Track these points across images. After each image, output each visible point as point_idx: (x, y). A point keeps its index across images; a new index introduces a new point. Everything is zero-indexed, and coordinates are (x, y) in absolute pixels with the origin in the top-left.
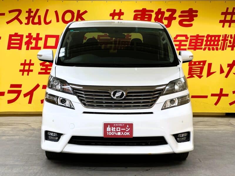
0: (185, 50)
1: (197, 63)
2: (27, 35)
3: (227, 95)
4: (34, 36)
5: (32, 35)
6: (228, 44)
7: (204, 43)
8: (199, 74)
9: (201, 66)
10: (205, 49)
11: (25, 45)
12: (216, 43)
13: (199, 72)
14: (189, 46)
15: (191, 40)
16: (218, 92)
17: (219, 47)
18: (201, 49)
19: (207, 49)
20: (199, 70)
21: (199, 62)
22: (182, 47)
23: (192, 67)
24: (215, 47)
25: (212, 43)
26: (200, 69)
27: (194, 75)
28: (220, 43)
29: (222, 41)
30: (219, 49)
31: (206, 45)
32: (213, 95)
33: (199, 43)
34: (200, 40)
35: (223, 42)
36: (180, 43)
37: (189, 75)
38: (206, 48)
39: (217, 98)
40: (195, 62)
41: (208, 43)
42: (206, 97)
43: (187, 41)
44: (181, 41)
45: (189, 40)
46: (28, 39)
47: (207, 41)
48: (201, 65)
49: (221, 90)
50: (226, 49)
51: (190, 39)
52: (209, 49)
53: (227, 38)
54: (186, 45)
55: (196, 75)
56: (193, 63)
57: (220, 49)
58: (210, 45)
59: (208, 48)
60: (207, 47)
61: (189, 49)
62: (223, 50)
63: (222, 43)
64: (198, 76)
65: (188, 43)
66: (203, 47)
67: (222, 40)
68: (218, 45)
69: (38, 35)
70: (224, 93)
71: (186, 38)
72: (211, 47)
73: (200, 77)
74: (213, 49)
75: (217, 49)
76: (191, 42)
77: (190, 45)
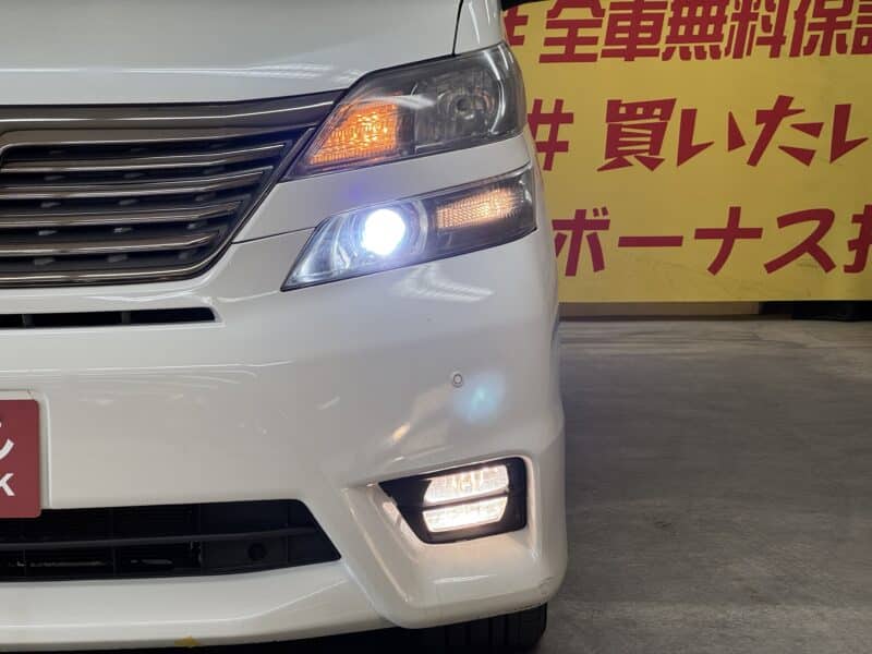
0: (592, 58)
1: (640, 111)
3: (755, 233)
6: (759, 33)
7: (666, 31)
8: (646, 155)
9: (657, 120)
10: (668, 55)
12: (711, 30)
13: (647, 147)
14: (606, 44)
15: (614, 19)
16: (723, 224)
17: (723, 45)
18: (655, 53)
19: (677, 53)
20: (648, 139)
21: (649, 107)
22: (579, 49)
23: (622, 126)
24: (707, 46)
25: (696, 30)
26: (650, 132)
27: (630, 158)
28: (726, 30)
29: (732, 20)
30: (723, 54)
31: (673, 38)
32: (702, 234)
33: (646, 29)
34: (648, 17)
35: (736, 23)
36: (572, 34)
37: (607, 157)
38: (674, 48)
39: (718, 244)
40: (632, 107)
41: (682, 30)
42: (676, 241)
43: (598, 24)
44: (573, 25)
45: (606, 20)
47: (675, 23)
48: (656, 116)
49: (735, 213)
50: (749, 53)
51: (611, 16)
52: (685, 55)
53: (752, 11)
54: (593, 41)
55: (636, 157)
56: (622, 110)
57: (727, 52)
58: (689, 37)
59: (681, 48)
60: (678, 46)
61: (606, 54)
62: (738, 55)
63: (733, 27)
64: (642, 160)
65: (601, 33)
66: (662, 46)
67: (735, 17)
68: (718, 36)
70: (743, 224)
71: (594, 15)
72: (692, 47)
73: (652, 164)
74: (701, 55)
75: (716, 54)
76: (613, 29)
77: (610, 40)
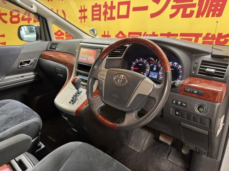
2: (104, 4)
4: (109, 5)
5: (107, 4)
11: (103, 15)
46: (105, 9)
69: (112, 2)
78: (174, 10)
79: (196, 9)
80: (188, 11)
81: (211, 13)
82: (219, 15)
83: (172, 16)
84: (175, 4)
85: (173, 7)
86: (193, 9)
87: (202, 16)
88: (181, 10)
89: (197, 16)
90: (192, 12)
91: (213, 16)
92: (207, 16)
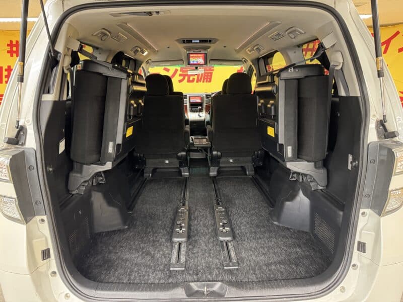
78: (181, 78)
79: (196, 77)
80: (191, 78)
81: (205, 80)
82: (210, 81)
83: (180, 81)
84: (181, 73)
85: (180, 75)
86: (194, 77)
87: (200, 81)
88: (186, 78)
89: (197, 82)
90: (194, 79)
91: (207, 82)
92: (203, 82)
